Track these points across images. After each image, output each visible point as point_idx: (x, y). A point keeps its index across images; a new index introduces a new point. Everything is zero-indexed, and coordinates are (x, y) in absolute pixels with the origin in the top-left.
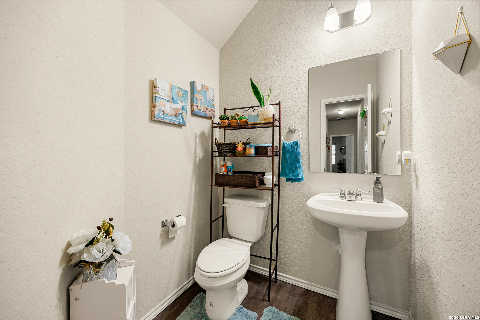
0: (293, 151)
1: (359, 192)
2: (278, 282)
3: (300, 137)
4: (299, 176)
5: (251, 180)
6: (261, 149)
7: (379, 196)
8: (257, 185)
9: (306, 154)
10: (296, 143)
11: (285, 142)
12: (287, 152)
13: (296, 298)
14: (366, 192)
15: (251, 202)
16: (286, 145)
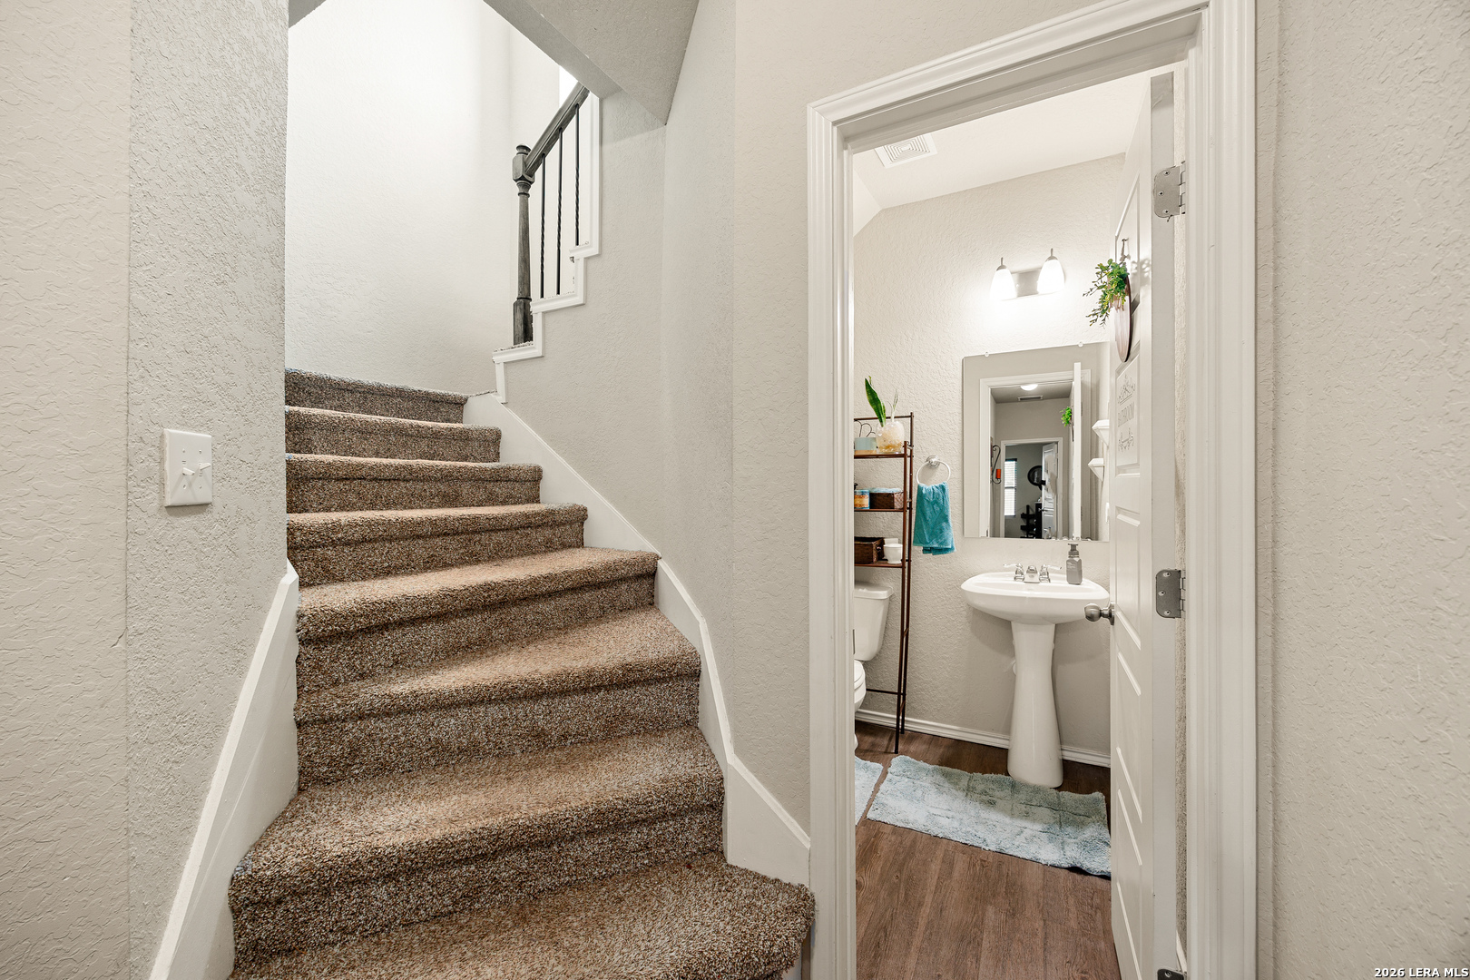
0: (936, 502)
1: (1045, 569)
2: (907, 733)
3: (946, 476)
4: (947, 544)
5: (866, 551)
6: (880, 498)
7: (1075, 575)
8: (875, 560)
9: (958, 506)
10: (943, 488)
11: (922, 485)
12: (926, 503)
13: (942, 750)
14: (1055, 568)
15: (860, 590)
16: (924, 492)
